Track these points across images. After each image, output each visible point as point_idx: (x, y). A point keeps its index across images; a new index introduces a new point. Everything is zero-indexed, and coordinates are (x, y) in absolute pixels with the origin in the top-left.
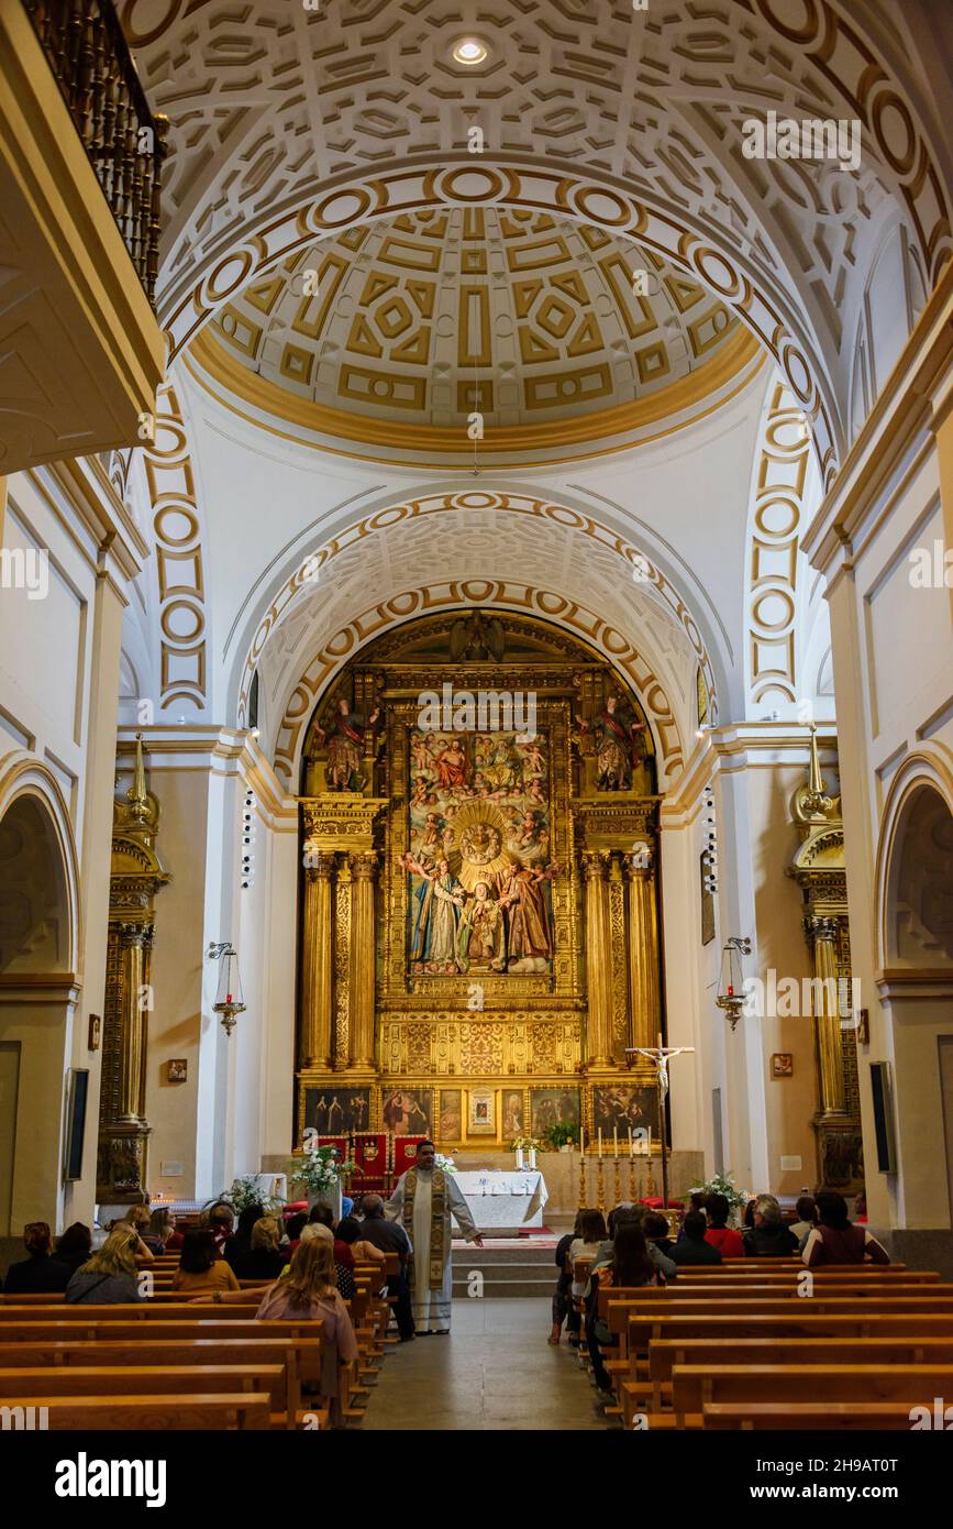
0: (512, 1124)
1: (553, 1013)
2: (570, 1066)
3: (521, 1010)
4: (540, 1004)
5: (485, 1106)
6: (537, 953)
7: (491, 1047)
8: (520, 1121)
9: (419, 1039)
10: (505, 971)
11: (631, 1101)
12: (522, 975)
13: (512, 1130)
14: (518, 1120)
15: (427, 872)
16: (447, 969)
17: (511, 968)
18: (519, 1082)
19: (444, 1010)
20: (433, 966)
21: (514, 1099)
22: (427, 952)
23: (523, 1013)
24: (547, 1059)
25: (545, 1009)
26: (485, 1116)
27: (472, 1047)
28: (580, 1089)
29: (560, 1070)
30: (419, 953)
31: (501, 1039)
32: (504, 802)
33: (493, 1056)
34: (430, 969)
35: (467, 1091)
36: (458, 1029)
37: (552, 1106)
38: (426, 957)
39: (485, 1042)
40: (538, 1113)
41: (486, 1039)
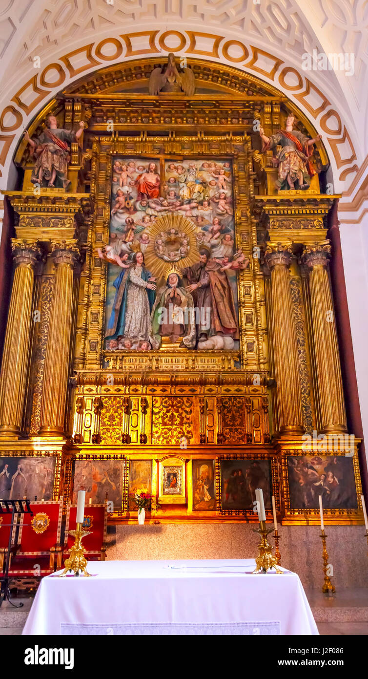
0: (203, 494)
1: (241, 387)
2: (258, 436)
3: (211, 383)
4: (228, 378)
5: (175, 475)
6: (225, 331)
7: (182, 419)
8: (211, 490)
9: (111, 412)
10: (196, 348)
11: (327, 469)
12: (212, 352)
13: (203, 499)
14: (208, 490)
15: (124, 262)
16: (140, 346)
17: (202, 345)
18: (209, 452)
19: (136, 383)
20: (127, 342)
21: (203, 469)
22: (121, 330)
23: (213, 387)
24: (237, 430)
25: (234, 383)
26: (175, 485)
27: (163, 419)
28: (270, 458)
29: (250, 440)
30: (113, 331)
31: (191, 412)
32: (195, 212)
33: (184, 428)
34: (124, 345)
35: (157, 461)
36: (150, 402)
37: (243, 476)
38: (120, 333)
39: (176, 414)
40: (229, 483)
41: (177, 411)
